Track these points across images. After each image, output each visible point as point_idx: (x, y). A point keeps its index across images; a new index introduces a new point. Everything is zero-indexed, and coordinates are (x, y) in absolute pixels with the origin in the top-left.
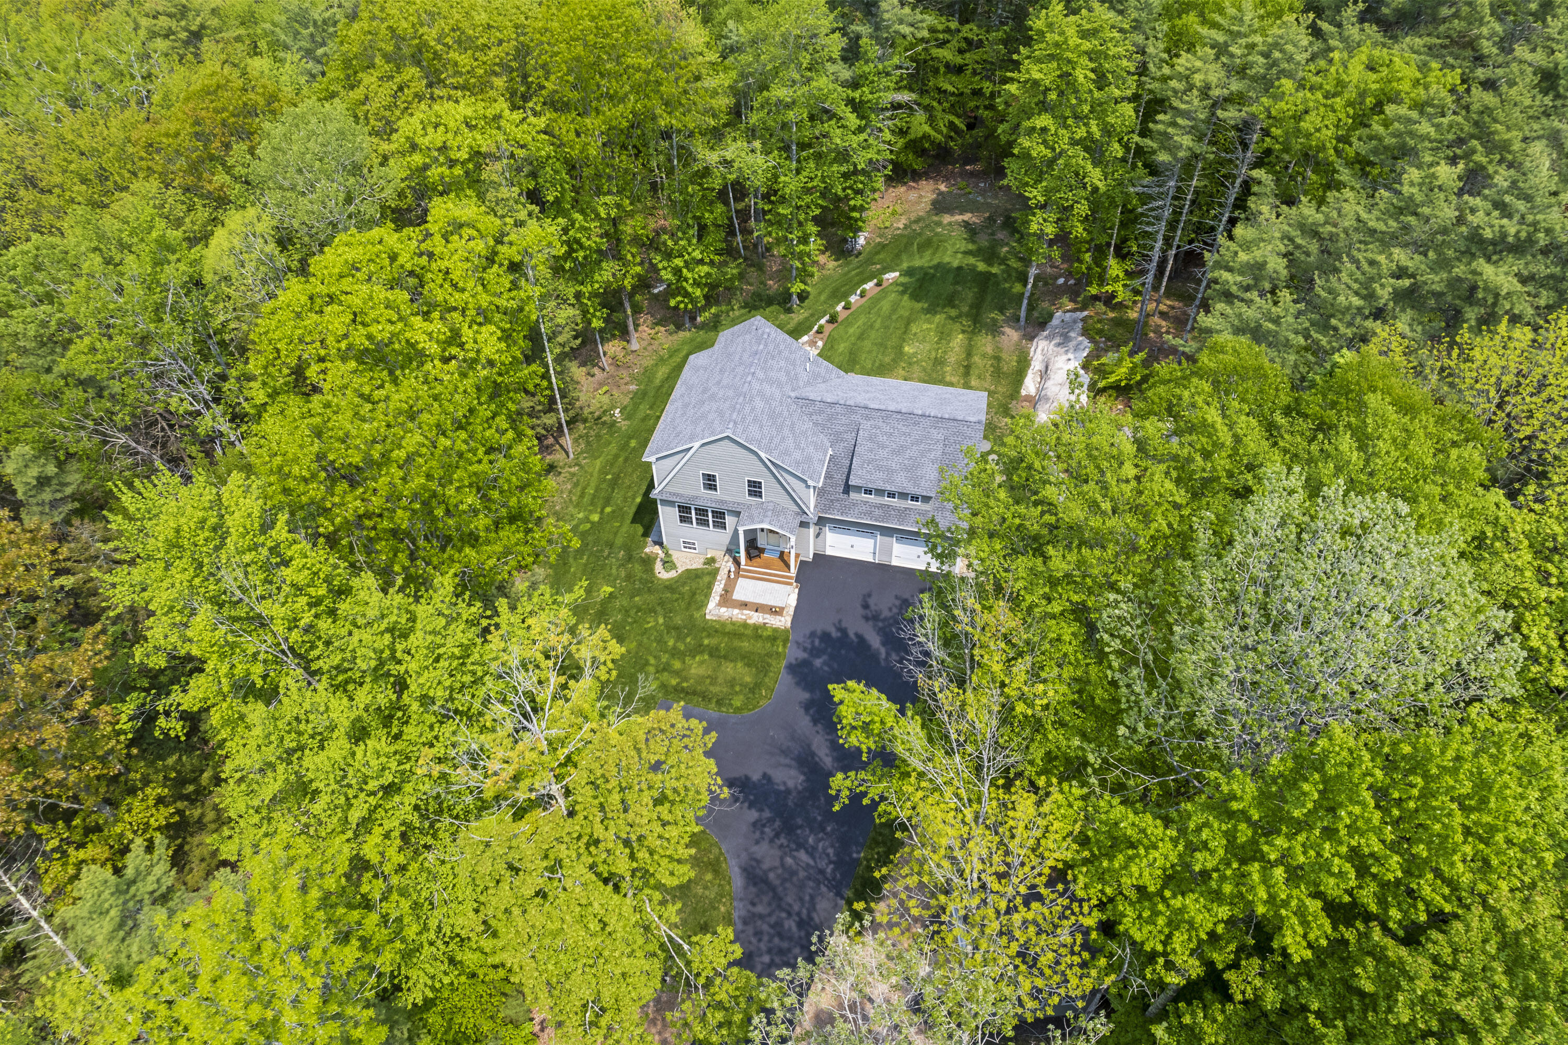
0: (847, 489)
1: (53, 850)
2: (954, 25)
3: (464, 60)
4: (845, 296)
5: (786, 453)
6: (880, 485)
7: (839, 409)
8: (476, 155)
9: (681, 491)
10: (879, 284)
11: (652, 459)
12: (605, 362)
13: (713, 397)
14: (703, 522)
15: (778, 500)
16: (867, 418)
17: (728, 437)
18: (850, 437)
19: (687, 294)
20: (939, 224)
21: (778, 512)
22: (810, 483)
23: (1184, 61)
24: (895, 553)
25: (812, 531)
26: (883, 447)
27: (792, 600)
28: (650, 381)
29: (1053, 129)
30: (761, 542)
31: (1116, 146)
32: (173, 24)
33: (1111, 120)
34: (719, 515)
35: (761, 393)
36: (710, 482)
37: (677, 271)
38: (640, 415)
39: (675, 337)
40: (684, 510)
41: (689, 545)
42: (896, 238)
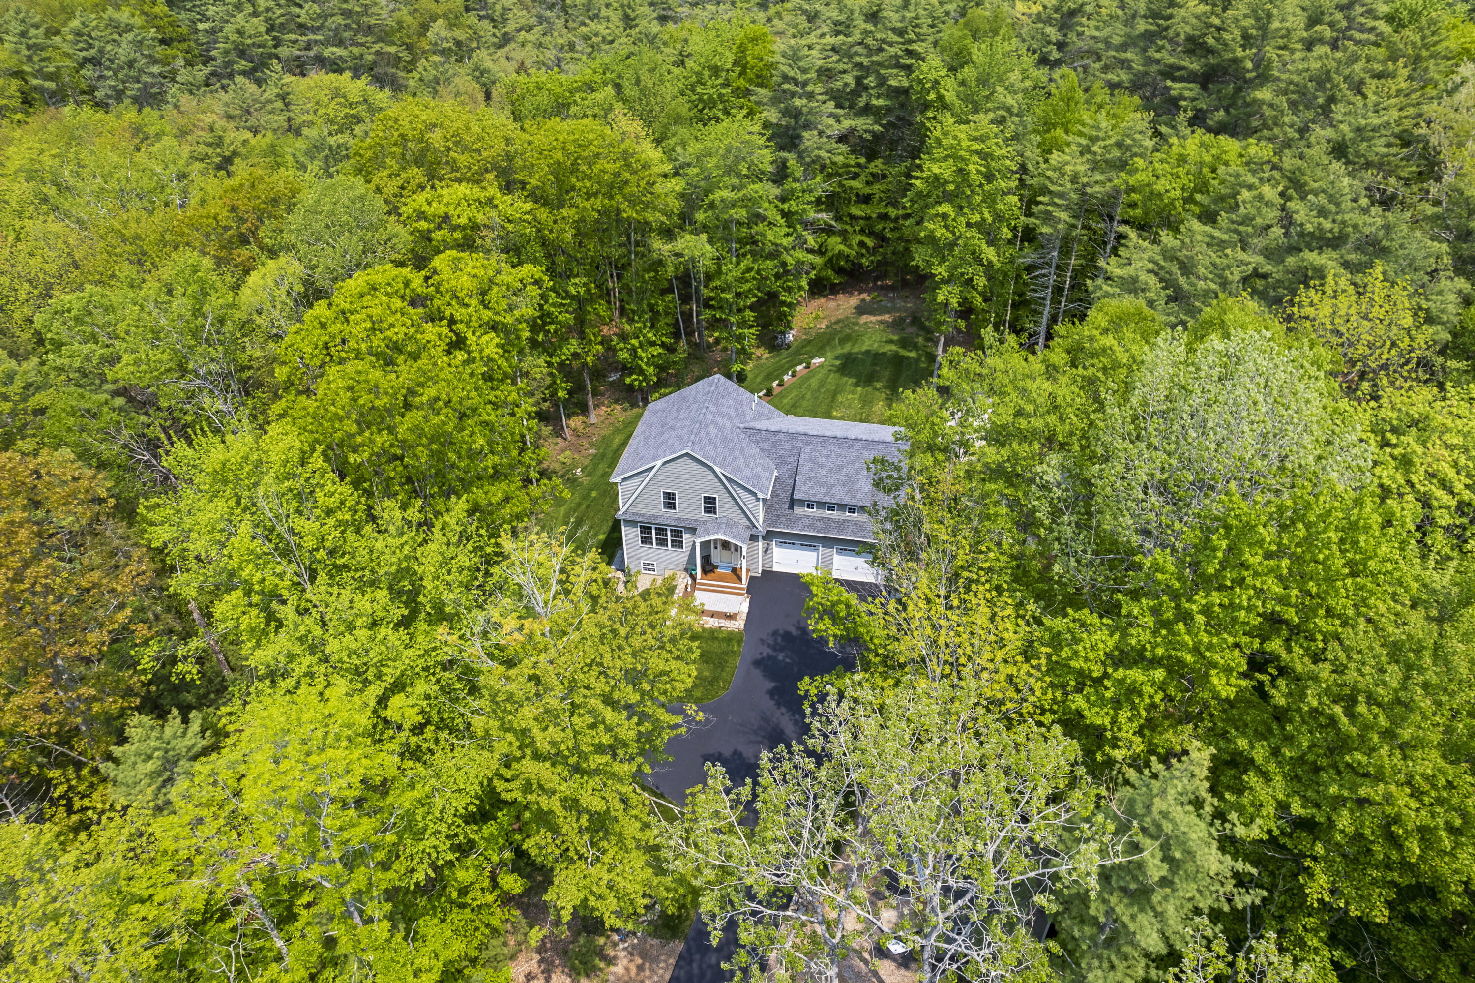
0: (793, 503)
1: (61, 797)
2: (862, 160)
3: (462, 159)
4: (779, 377)
5: (738, 469)
6: (821, 498)
7: (782, 436)
8: (475, 227)
9: (643, 511)
10: (807, 367)
11: (618, 480)
12: (568, 433)
13: (672, 428)
14: (662, 542)
15: (730, 516)
16: (807, 443)
17: (687, 455)
18: (792, 460)
19: (641, 372)
20: (857, 324)
21: (730, 525)
22: (760, 495)
23: (1055, 157)
24: (835, 566)
25: (761, 544)
26: (823, 466)
27: (745, 607)
28: (608, 446)
29: (953, 215)
30: (716, 556)
31: (1006, 230)
32: (210, 151)
33: (1001, 206)
34: (677, 533)
35: (713, 422)
36: (670, 500)
37: (634, 351)
38: (600, 472)
39: (629, 413)
40: (646, 530)
41: (649, 567)
42: (819, 336)
